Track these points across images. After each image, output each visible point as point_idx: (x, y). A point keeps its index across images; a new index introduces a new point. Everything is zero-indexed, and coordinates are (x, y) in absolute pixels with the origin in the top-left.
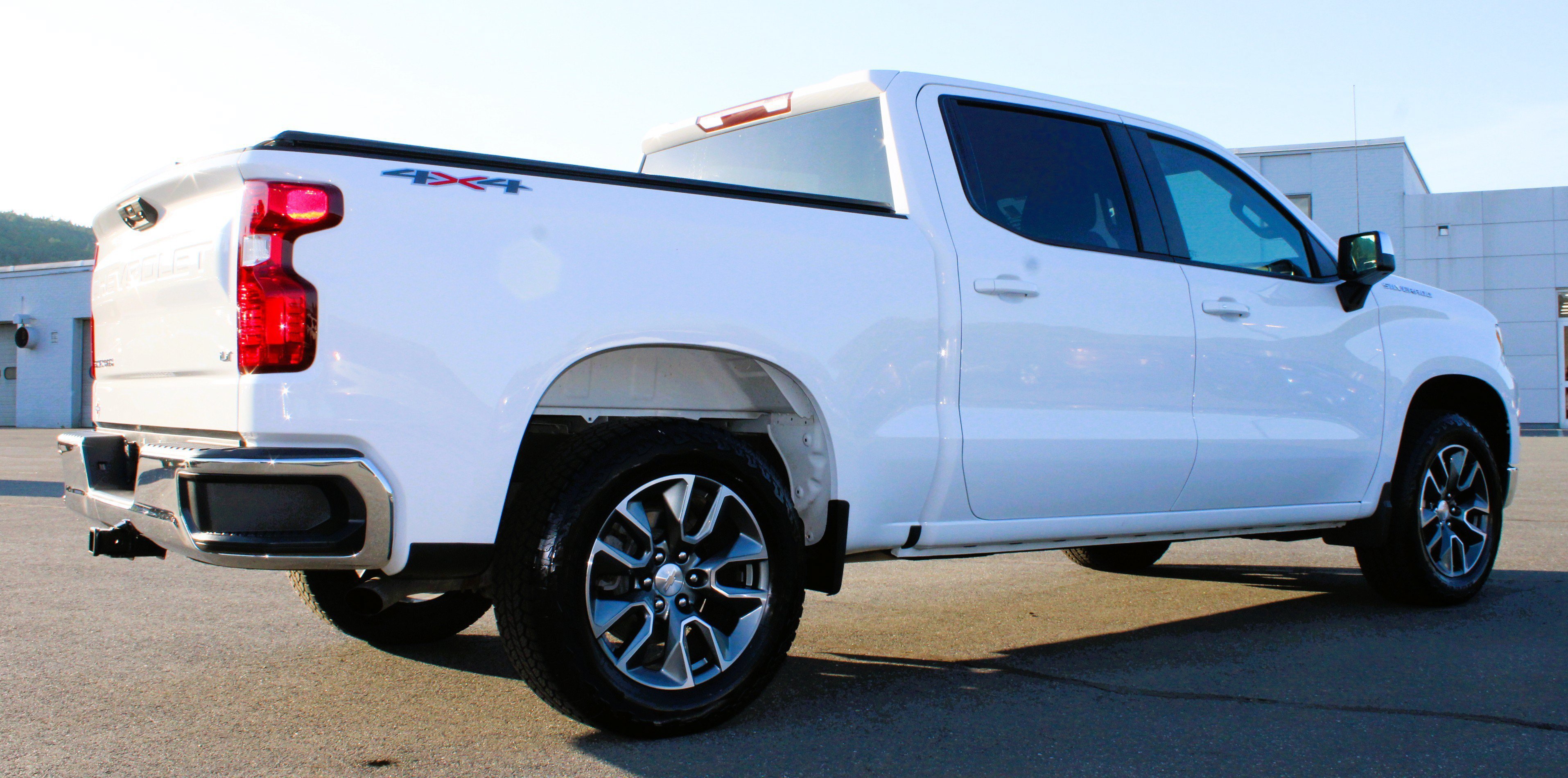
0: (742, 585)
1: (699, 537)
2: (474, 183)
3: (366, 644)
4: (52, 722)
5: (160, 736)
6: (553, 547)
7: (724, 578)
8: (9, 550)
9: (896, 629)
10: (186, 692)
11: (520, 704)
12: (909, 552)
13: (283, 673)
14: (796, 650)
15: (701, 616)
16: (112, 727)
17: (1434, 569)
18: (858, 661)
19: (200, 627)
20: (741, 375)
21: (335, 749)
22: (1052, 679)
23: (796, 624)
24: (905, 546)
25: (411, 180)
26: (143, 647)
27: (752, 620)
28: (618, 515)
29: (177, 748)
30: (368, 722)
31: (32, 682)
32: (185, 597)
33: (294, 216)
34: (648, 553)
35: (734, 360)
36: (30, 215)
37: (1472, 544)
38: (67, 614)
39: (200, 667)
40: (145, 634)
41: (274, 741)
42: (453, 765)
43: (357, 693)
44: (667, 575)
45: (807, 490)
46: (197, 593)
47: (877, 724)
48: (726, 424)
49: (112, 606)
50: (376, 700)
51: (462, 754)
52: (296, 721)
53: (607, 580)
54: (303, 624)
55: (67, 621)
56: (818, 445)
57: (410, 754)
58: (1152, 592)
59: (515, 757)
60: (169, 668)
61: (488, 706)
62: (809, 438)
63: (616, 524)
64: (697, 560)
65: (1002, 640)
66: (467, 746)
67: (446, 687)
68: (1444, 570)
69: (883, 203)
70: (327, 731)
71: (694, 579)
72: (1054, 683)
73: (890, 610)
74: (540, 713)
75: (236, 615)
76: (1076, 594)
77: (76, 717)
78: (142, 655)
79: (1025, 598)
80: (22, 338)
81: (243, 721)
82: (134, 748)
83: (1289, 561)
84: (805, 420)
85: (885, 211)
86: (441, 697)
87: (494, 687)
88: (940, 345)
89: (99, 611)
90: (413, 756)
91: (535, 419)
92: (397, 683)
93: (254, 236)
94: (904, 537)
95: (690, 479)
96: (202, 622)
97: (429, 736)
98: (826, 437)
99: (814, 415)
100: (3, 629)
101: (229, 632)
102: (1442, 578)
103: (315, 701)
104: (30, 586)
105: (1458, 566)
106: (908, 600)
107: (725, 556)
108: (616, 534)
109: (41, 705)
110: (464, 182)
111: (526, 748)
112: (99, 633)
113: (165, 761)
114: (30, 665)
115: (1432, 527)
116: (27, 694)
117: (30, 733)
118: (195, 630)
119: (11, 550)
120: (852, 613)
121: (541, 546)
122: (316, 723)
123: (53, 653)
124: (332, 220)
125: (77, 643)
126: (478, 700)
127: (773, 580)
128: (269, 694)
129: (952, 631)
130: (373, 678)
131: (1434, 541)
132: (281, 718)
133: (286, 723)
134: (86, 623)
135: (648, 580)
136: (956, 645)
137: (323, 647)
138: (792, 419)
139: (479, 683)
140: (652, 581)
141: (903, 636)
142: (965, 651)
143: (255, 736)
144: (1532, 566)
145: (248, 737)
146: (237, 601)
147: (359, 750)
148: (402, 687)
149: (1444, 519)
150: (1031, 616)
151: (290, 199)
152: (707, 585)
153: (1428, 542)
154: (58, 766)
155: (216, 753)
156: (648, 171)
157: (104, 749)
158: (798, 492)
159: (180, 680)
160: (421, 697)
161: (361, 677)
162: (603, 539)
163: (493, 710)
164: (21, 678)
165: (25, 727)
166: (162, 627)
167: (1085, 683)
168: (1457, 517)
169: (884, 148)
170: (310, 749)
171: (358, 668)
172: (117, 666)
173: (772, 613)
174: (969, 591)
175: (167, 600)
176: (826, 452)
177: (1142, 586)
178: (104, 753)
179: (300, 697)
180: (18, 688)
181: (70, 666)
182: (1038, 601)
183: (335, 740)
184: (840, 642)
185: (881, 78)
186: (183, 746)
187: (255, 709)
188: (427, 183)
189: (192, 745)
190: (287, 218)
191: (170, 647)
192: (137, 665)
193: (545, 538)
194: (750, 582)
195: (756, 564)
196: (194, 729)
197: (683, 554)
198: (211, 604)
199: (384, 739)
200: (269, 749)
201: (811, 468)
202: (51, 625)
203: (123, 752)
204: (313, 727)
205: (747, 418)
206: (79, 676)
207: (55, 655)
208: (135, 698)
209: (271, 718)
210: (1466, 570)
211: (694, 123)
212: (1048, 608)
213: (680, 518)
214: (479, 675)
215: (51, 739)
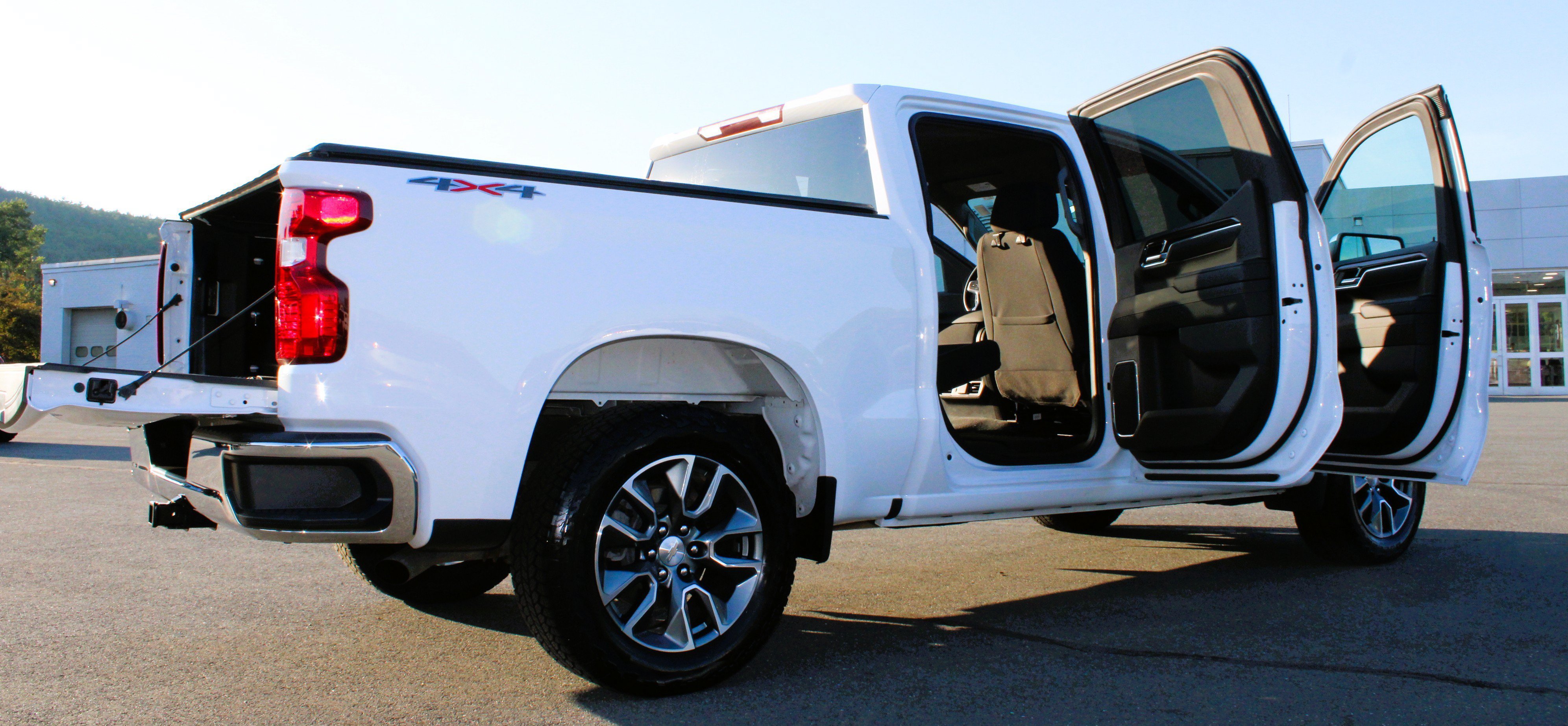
0: (738, 556)
1: (699, 511)
2: (493, 189)
3: (402, 602)
4: (115, 678)
5: (210, 692)
6: (565, 522)
7: (722, 549)
8: (96, 511)
9: (879, 588)
10: (238, 649)
11: (537, 662)
12: (892, 522)
13: (326, 631)
14: (790, 609)
15: (700, 584)
16: (168, 683)
17: (1365, 531)
18: (845, 620)
19: (255, 586)
20: (737, 362)
21: (367, 707)
22: (1021, 637)
23: (788, 590)
24: (888, 517)
25: (434, 187)
26: (203, 604)
27: (747, 589)
28: (625, 493)
29: (224, 704)
30: (398, 679)
31: (103, 638)
32: (245, 557)
33: (327, 220)
34: (652, 527)
35: (730, 348)
36: (132, 214)
37: (1399, 508)
38: (139, 573)
39: (253, 624)
40: (207, 592)
41: (312, 700)
42: (473, 722)
43: (390, 650)
44: (669, 547)
45: (798, 467)
46: (256, 553)
47: (862, 682)
48: (725, 406)
49: (180, 566)
50: (408, 657)
51: (482, 711)
52: (333, 678)
53: (614, 552)
54: (347, 583)
55: (139, 579)
56: (808, 426)
57: (435, 711)
58: (1110, 552)
59: (530, 714)
60: (224, 625)
61: (508, 663)
62: (800, 420)
63: (623, 500)
64: (697, 533)
65: (976, 599)
66: (487, 704)
67: (471, 645)
68: (1374, 531)
69: (865, 205)
70: (361, 688)
71: (694, 551)
72: (1024, 642)
73: (874, 570)
74: (555, 671)
75: (288, 575)
76: (1042, 554)
77: (137, 673)
78: (201, 612)
79: (996, 557)
80: (121, 321)
81: (286, 678)
82: (186, 704)
83: (1232, 521)
84: (796, 403)
85: (868, 212)
86: (466, 654)
87: (515, 645)
88: (918, 330)
89: (168, 569)
90: (438, 714)
91: (549, 404)
92: (427, 640)
93: (292, 238)
94: (887, 509)
95: (690, 459)
96: (258, 581)
97: (453, 694)
98: (815, 418)
99: (804, 400)
100: (82, 587)
101: (281, 591)
102: (1373, 539)
103: (352, 659)
104: (111, 545)
105: (1387, 528)
106: (890, 560)
107: (723, 528)
108: (623, 510)
109: (108, 660)
110: (483, 188)
111: (541, 706)
112: (166, 591)
113: (212, 717)
114: (102, 622)
115: (1364, 493)
116: (96, 649)
117: (95, 688)
118: (251, 589)
119: (99, 511)
120: (840, 572)
121: (554, 521)
122: (351, 680)
123: (123, 610)
124: (363, 224)
125: (146, 600)
126: (500, 658)
127: (766, 552)
128: (312, 651)
129: (930, 591)
130: (406, 635)
131: (1366, 506)
132: (320, 675)
133: (325, 679)
134: (156, 581)
135: (652, 552)
136: (934, 604)
137: (363, 606)
138: (784, 402)
139: (501, 641)
140: (656, 553)
141: (886, 595)
142: (942, 610)
143: (295, 693)
144: (1451, 525)
145: (289, 693)
146: (290, 561)
147: (389, 707)
148: (431, 645)
149: (1374, 485)
150: (1001, 576)
151: (324, 205)
152: (706, 556)
153: (1359, 506)
154: (116, 721)
155: (259, 710)
156: (653, 178)
157: (158, 704)
158: (790, 468)
159: (233, 637)
160: (448, 655)
161: (396, 635)
162: (610, 515)
163: (512, 668)
164: (93, 635)
165: (91, 682)
166: (222, 586)
167: (1052, 642)
168: (1384, 484)
169: (867, 152)
170: (345, 706)
171: (393, 626)
172: (179, 623)
173: (766, 582)
174: (945, 551)
175: (229, 559)
176: (815, 432)
177: (1101, 546)
178: (158, 708)
179: (339, 654)
180: (89, 644)
181: (138, 623)
182: (1008, 561)
183: (367, 697)
184: (830, 601)
185: (865, 91)
186: (230, 702)
187: (298, 666)
188: (449, 190)
189: (239, 701)
190: (321, 223)
191: (227, 605)
192: (196, 622)
193: (558, 514)
194: (746, 553)
195: (751, 536)
196: (241, 685)
197: (684, 528)
198: (267, 564)
199: (412, 696)
200: (307, 706)
201: (802, 447)
202: (125, 583)
203: (175, 708)
204: (348, 684)
205: (745, 401)
206: (145, 632)
207: (125, 611)
208: (192, 655)
209: (311, 675)
210: (1394, 532)
211: (696, 133)
212: (1017, 568)
213: (682, 494)
214: (501, 633)
215: (112, 694)
